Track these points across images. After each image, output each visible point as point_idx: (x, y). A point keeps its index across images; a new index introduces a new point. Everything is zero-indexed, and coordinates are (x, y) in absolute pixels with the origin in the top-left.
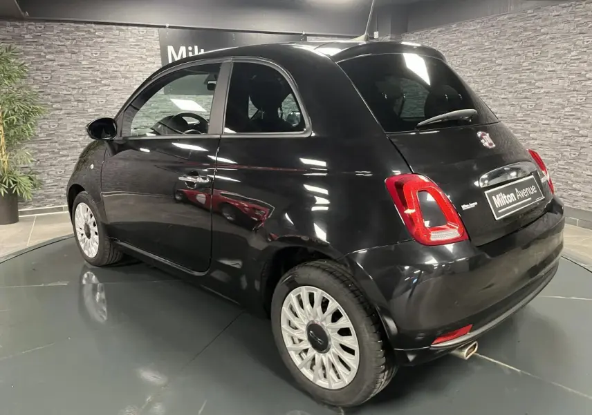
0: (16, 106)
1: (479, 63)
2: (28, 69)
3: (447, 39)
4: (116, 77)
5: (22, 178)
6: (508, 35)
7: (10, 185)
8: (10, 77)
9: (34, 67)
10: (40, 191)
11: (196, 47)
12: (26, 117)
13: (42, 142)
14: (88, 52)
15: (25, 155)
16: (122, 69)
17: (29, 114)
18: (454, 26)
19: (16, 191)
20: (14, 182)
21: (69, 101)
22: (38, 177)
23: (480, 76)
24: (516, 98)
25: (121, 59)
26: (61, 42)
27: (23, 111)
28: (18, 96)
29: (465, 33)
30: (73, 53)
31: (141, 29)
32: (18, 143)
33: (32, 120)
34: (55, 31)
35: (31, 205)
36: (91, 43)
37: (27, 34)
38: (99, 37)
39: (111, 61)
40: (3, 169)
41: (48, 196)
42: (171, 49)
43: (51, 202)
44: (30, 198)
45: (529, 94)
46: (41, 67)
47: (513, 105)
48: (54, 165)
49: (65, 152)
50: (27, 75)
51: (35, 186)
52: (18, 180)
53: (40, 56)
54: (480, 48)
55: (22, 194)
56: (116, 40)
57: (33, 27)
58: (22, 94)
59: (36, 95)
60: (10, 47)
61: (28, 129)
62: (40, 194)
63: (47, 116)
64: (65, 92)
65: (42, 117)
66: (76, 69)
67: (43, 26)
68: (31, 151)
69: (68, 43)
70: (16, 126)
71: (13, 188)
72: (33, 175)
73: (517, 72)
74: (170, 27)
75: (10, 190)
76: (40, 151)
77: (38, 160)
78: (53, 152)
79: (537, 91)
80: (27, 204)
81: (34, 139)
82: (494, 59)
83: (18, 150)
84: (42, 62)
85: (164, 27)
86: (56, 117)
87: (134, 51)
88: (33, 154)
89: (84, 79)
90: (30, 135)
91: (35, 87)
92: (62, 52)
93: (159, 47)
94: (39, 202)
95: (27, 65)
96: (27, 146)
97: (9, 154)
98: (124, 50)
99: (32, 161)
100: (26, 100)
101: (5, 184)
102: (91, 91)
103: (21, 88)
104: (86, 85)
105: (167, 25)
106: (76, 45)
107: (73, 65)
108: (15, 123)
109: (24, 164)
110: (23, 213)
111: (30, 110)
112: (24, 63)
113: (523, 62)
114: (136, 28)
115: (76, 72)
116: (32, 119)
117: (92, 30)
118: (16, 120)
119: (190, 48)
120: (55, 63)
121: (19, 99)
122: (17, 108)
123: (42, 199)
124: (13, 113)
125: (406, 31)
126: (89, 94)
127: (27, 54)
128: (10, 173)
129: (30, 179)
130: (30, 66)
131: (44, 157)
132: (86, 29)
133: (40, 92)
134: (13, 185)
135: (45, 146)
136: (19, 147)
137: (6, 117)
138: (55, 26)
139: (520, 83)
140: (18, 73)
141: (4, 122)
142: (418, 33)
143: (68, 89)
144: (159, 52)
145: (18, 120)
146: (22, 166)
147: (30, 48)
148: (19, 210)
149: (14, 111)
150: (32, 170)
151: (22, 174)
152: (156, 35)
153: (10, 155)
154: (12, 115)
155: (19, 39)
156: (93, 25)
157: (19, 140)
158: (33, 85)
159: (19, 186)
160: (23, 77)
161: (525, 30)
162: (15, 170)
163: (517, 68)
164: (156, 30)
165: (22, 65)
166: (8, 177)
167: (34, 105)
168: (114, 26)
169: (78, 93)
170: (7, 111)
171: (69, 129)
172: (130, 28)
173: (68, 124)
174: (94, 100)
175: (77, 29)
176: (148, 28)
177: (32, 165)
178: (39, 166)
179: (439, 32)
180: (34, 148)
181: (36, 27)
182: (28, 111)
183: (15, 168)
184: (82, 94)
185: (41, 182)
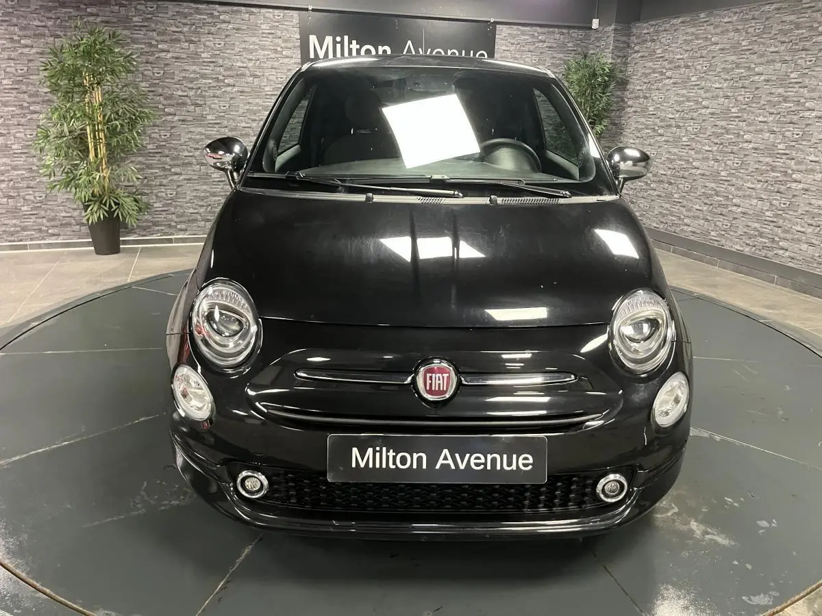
0: (121, 108)
1: (733, 69)
2: (135, 61)
3: (693, 34)
4: (243, 75)
5: (125, 199)
6: (774, 32)
7: (110, 207)
8: (113, 72)
9: (144, 58)
10: (146, 217)
11: (346, 38)
12: (132, 123)
13: (150, 155)
14: (209, 41)
15: (130, 171)
16: (250, 65)
17: (136, 119)
18: (702, 15)
19: (118, 214)
20: (116, 204)
21: (184, 104)
22: (144, 198)
23: (732, 87)
24: (778, 122)
25: (251, 52)
26: (177, 27)
27: (128, 115)
28: (123, 95)
29: (716, 27)
30: (191, 42)
31: (277, 12)
32: (122, 155)
33: (139, 128)
34: (170, 13)
35: (135, 233)
36: (213, 29)
37: (135, 16)
38: (224, 22)
39: (239, 54)
40: (104, 187)
41: (156, 224)
42: (313, 39)
43: (158, 231)
44: (135, 225)
45: (795, 118)
46: (151, 59)
47: (773, 132)
48: (164, 186)
49: (178, 170)
50: (134, 69)
51: (140, 209)
52: (121, 202)
53: (150, 45)
54: (735, 48)
55: (124, 218)
56: (245, 27)
57: (142, 7)
58: (128, 93)
59: (145, 96)
60: (114, 33)
61: (134, 139)
62: (147, 221)
63: (158, 122)
64: (180, 93)
65: (151, 124)
66: (194, 64)
67: (155, 6)
68: (138, 166)
69: (186, 29)
70: (120, 133)
71: (115, 211)
72: (139, 197)
73: (782, 86)
74: (313, 10)
75: (110, 212)
76: (149, 167)
77: (146, 178)
78: (164, 169)
79: (807, 114)
80: (131, 231)
81: (142, 150)
82: (753, 66)
83: (122, 164)
84: (153, 54)
85: (307, 10)
86: (168, 125)
87: (267, 42)
88: (139, 170)
89: (204, 76)
90: (136, 146)
91: (143, 84)
92: (178, 40)
93: (299, 37)
94: (145, 230)
95: (134, 57)
96: (133, 159)
97: (111, 168)
98: (254, 39)
99: (138, 179)
100: (133, 101)
101: (105, 205)
102: (211, 93)
103: (126, 85)
104: (205, 84)
105: (310, 8)
106: (195, 32)
107: (192, 58)
108: (118, 130)
109: (128, 181)
110: (125, 242)
111: (137, 114)
112: (131, 54)
113: (791, 72)
114: (271, 10)
115: (194, 68)
116: (139, 126)
117: (216, 13)
118: (119, 126)
119: (338, 39)
120: (169, 55)
121: (124, 100)
122: (121, 111)
123: (149, 227)
124: (117, 117)
125: (638, 19)
126: (209, 97)
127: (134, 41)
128: (112, 191)
129: (135, 200)
130: (138, 57)
131: (152, 173)
132: (209, 12)
133: (149, 91)
134: (114, 207)
135: (154, 161)
136: (123, 159)
137: (108, 121)
138: (171, 7)
139: (785, 101)
140: (123, 66)
141: (105, 127)
142: (653, 23)
143: (184, 89)
144: (299, 44)
145: (122, 125)
146: (126, 184)
147: (139, 35)
148: (121, 239)
149: (118, 114)
150: (137, 190)
151: (126, 194)
152: (296, 21)
153: (112, 170)
154: (115, 120)
155: (126, 22)
156: (217, 6)
157: (123, 151)
158: (142, 81)
159: (121, 209)
160: (129, 71)
161: (798, 27)
162: (117, 188)
163: (783, 81)
164: (295, 14)
165: (129, 56)
166: (110, 198)
167: (142, 107)
168: (243, 8)
169: (196, 95)
170: (109, 114)
171: (183, 140)
172: (263, 10)
173: (183, 134)
174: (216, 104)
175: (198, 11)
176: (286, 11)
177: (138, 183)
178: (147, 185)
179: (681, 22)
180: (140, 163)
181: (146, 7)
182: (134, 115)
183: (118, 186)
184: (201, 96)
185: (148, 206)
